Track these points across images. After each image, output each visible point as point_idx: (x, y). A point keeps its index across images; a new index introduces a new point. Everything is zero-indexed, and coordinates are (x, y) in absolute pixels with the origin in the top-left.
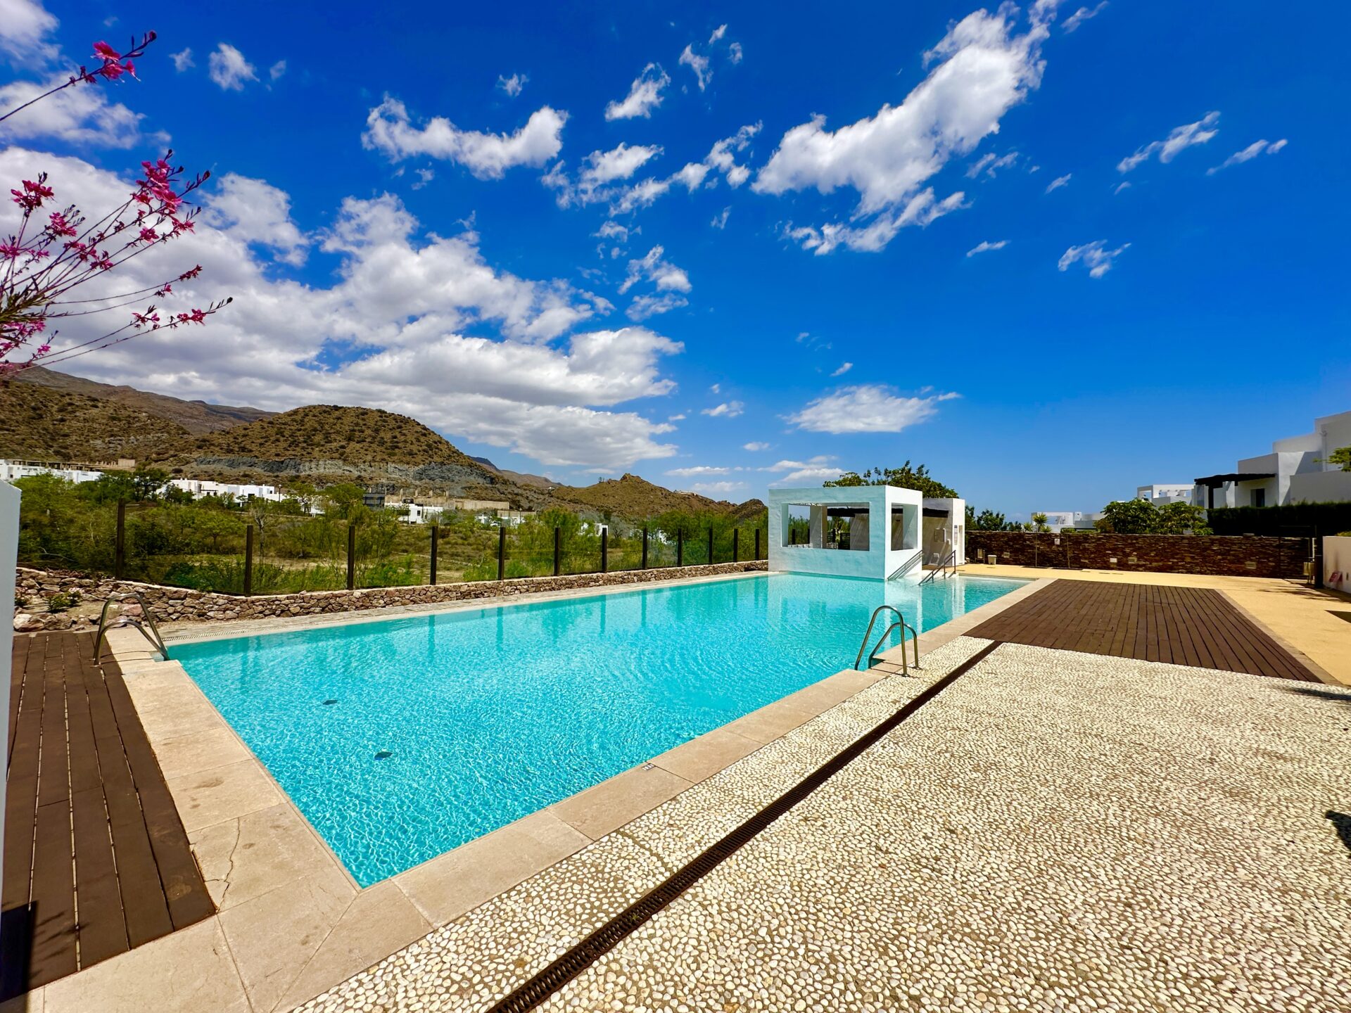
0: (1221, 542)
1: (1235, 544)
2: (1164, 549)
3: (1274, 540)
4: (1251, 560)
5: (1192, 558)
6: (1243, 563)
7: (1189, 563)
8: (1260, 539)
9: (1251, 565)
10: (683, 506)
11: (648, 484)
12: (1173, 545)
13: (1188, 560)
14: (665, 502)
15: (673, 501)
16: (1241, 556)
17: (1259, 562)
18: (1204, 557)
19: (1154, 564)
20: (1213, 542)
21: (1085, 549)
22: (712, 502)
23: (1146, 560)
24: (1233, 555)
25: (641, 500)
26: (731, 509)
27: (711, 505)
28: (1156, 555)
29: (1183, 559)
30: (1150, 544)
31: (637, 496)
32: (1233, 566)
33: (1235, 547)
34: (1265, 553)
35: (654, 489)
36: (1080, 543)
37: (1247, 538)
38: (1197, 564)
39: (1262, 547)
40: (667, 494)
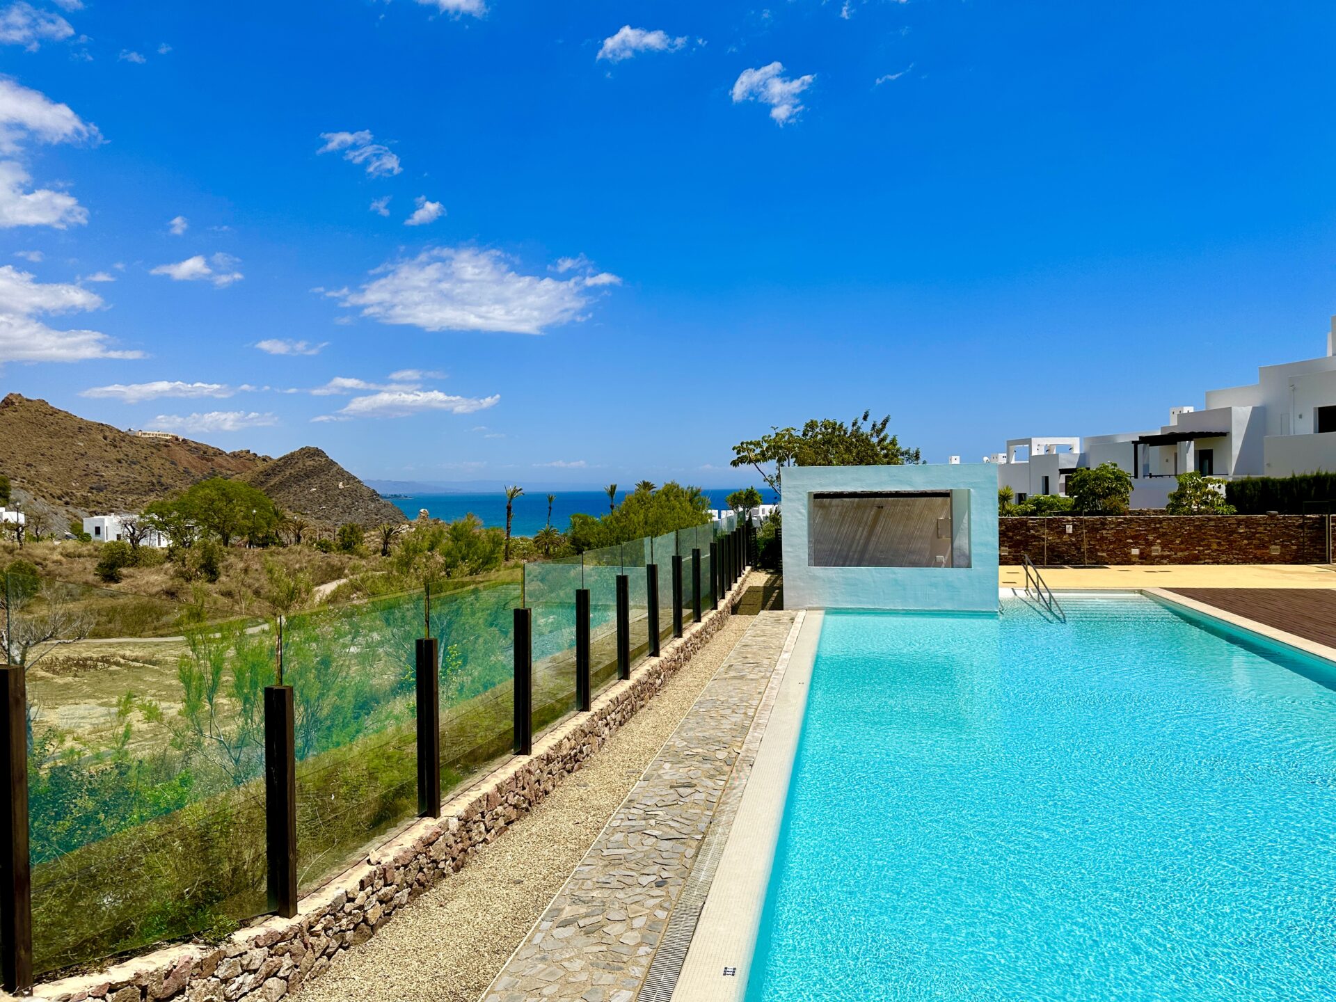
0: (1248, 524)
1: (1259, 525)
2: (1190, 534)
3: (1296, 519)
4: (1275, 544)
5: (1219, 544)
6: (1267, 548)
7: (1217, 550)
8: (1284, 518)
9: (1275, 550)
10: (156, 463)
11: (68, 416)
12: (1199, 528)
13: (1215, 547)
14: (113, 454)
15: (131, 452)
16: (1266, 539)
17: (1283, 546)
18: (1231, 543)
19: (1180, 554)
20: (1239, 522)
21: (1103, 538)
22: (219, 453)
23: (1171, 550)
24: (1259, 539)
25: (56, 451)
26: (261, 466)
27: (218, 460)
28: (1182, 542)
29: (1209, 546)
30: (1175, 529)
31: (44, 442)
32: (1258, 552)
33: (1261, 529)
34: (1288, 535)
35: (84, 428)
36: (1097, 530)
37: (1272, 517)
38: (1223, 552)
39: (1286, 527)
40: (117, 439)
